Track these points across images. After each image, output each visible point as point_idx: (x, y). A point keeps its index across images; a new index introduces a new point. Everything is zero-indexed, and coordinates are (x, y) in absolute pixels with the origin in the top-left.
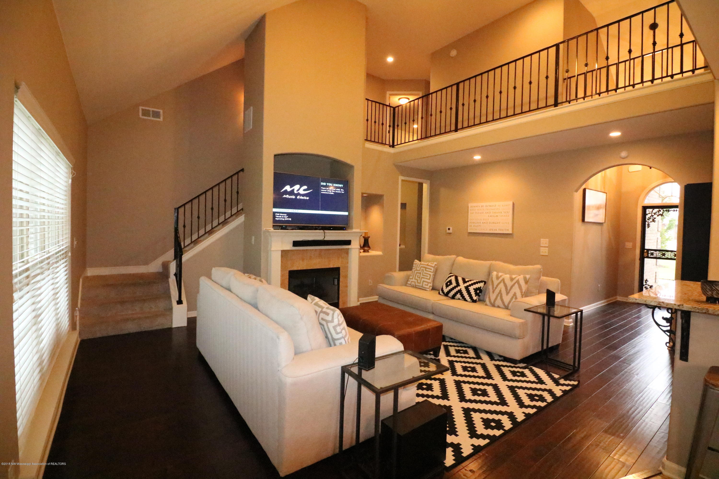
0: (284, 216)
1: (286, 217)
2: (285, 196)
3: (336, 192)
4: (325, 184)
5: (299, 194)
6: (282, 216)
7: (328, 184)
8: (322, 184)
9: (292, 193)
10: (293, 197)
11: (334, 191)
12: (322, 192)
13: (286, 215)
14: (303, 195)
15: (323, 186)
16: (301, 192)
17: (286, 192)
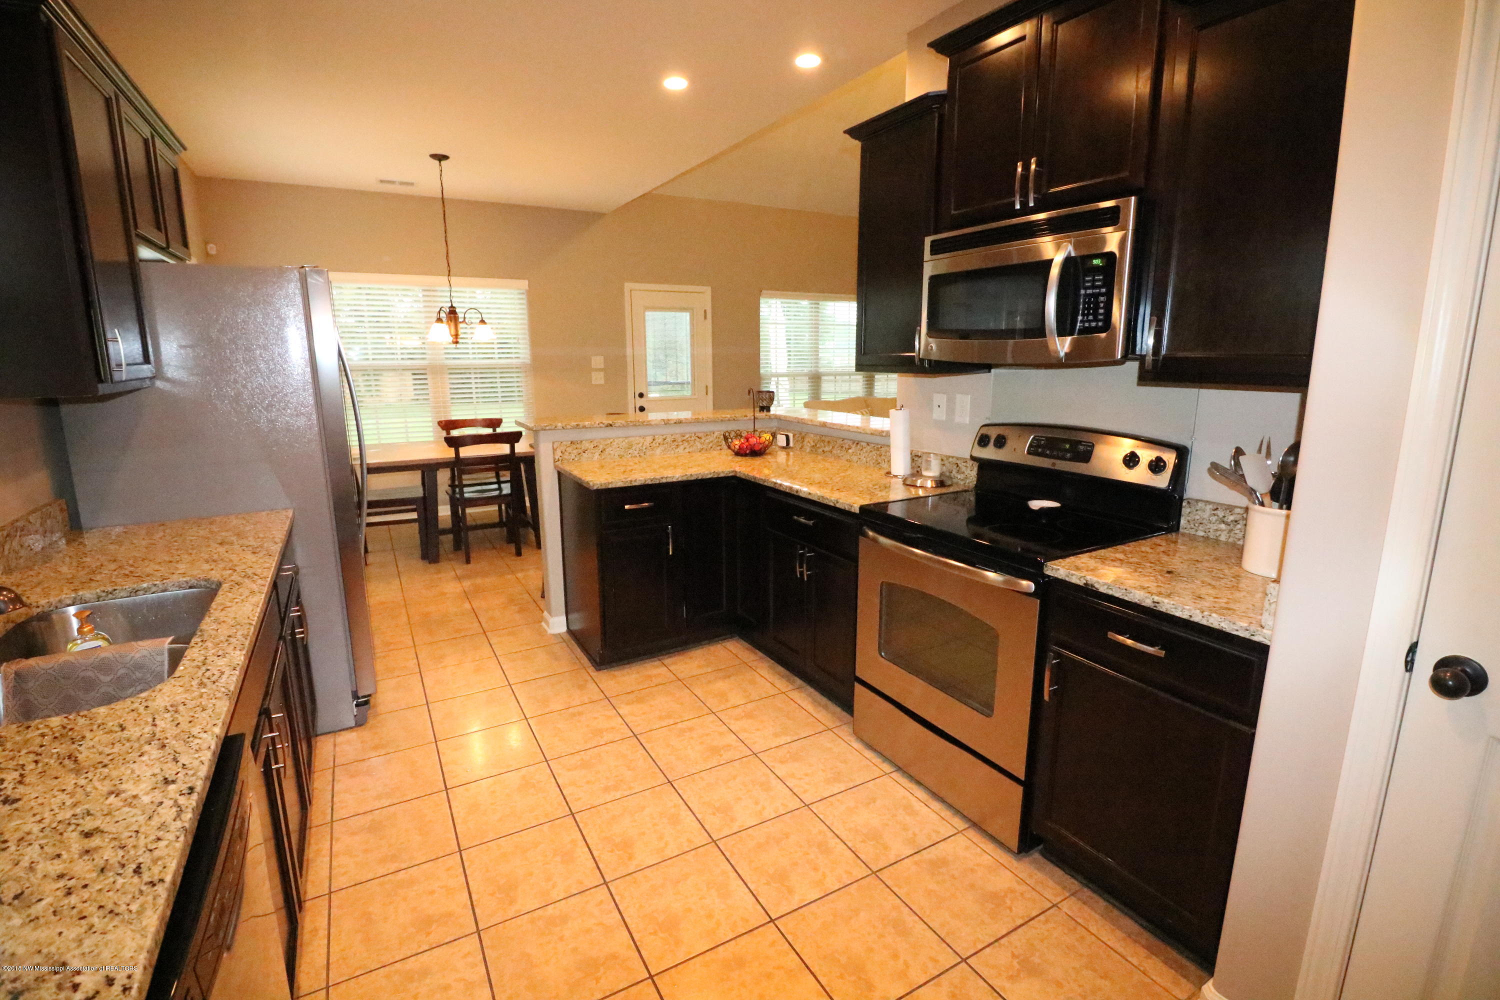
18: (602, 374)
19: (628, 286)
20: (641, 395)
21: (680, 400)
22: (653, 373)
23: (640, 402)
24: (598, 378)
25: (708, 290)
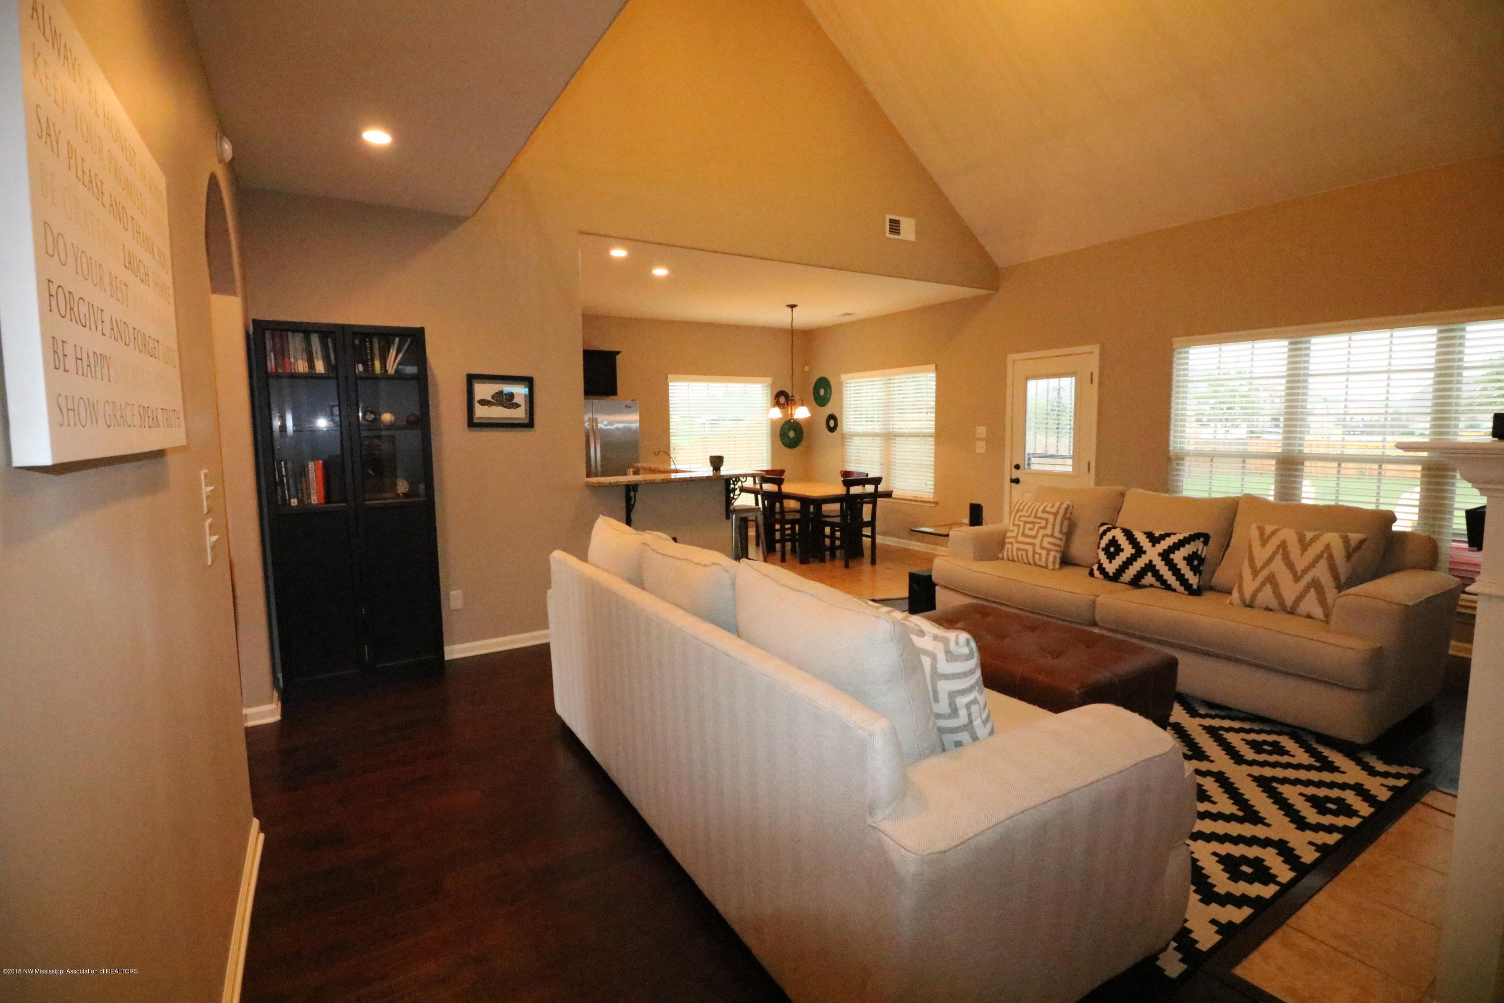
20: (1017, 467)
23: (1016, 474)
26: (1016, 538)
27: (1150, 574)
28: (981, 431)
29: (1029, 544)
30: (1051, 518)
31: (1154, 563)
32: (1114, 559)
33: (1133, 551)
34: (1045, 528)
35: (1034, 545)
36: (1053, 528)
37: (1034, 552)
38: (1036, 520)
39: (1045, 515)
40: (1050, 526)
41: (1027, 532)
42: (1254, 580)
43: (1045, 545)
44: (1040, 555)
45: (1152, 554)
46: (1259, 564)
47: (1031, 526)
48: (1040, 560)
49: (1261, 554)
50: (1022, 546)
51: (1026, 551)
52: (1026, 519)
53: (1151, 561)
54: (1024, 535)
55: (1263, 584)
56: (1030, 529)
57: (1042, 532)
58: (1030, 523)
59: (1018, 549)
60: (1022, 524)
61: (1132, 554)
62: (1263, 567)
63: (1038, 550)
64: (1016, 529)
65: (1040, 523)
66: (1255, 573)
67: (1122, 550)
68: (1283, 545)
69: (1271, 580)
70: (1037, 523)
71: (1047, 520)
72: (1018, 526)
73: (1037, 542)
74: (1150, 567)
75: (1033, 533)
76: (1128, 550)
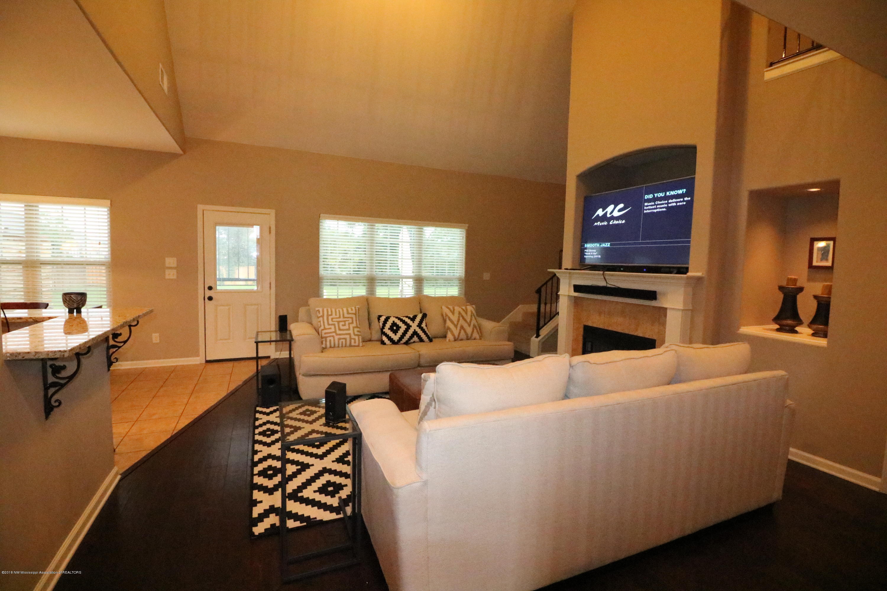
0: (593, 252)
1: (595, 254)
2: (596, 224)
3: (670, 205)
4: (651, 196)
5: (613, 218)
6: (591, 252)
7: (656, 195)
8: (646, 197)
9: (604, 218)
10: (606, 223)
11: (666, 206)
12: (645, 212)
13: (595, 251)
14: (617, 218)
15: (649, 200)
16: (616, 214)
17: (599, 218)
18: (175, 272)
19: (200, 207)
20: (210, 288)
21: (243, 292)
22: (222, 271)
24: (171, 275)
25: (273, 212)
26: (335, 332)
27: (415, 336)
28: (171, 262)
29: (346, 334)
30: (354, 316)
31: (416, 331)
32: (398, 332)
33: (406, 327)
34: (352, 323)
35: (349, 334)
36: (356, 322)
37: (351, 339)
38: (345, 319)
39: (350, 316)
40: (354, 322)
41: (342, 327)
42: (457, 329)
43: (356, 333)
44: (355, 339)
45: (414, 326)
46: (456, 323)
47: (343, 323)
48: (355, 342)
49: (455, 318)
50: (342, 337)
51: (345, 339)
52: (338, 320)
53: (415, 330)
54: (340, 329)
55: (460, 330)
56: (344, 325)
57: (351, 326)
58: (341, 321)
59: (339, 339)
60: (336, 323)
61: (406, 328)
62: (457, 324)
63: (353, 336)
64: (333, 327)
65: (348, 321)
66: (456, 326)
67: (400, 327)
68: (460, 313)
69: (462, 327)
70: (347, 321)
71: (352, 318)
72: (334, 325)
73: (351, 332)
74: (415, 333)
75: (347, 327)
76: (403, 327)
